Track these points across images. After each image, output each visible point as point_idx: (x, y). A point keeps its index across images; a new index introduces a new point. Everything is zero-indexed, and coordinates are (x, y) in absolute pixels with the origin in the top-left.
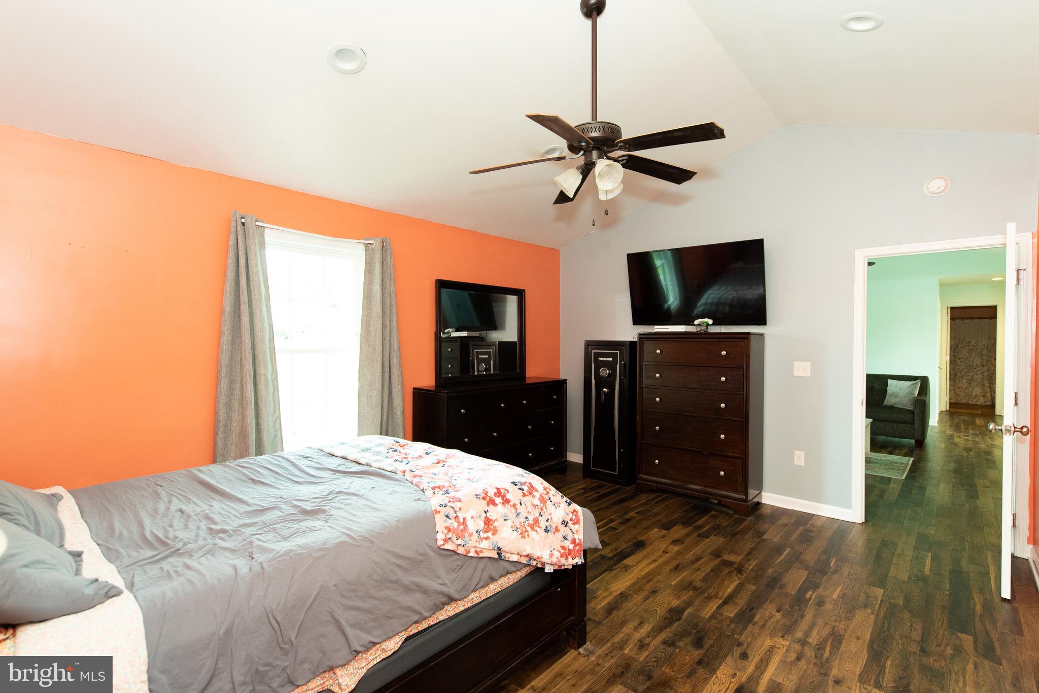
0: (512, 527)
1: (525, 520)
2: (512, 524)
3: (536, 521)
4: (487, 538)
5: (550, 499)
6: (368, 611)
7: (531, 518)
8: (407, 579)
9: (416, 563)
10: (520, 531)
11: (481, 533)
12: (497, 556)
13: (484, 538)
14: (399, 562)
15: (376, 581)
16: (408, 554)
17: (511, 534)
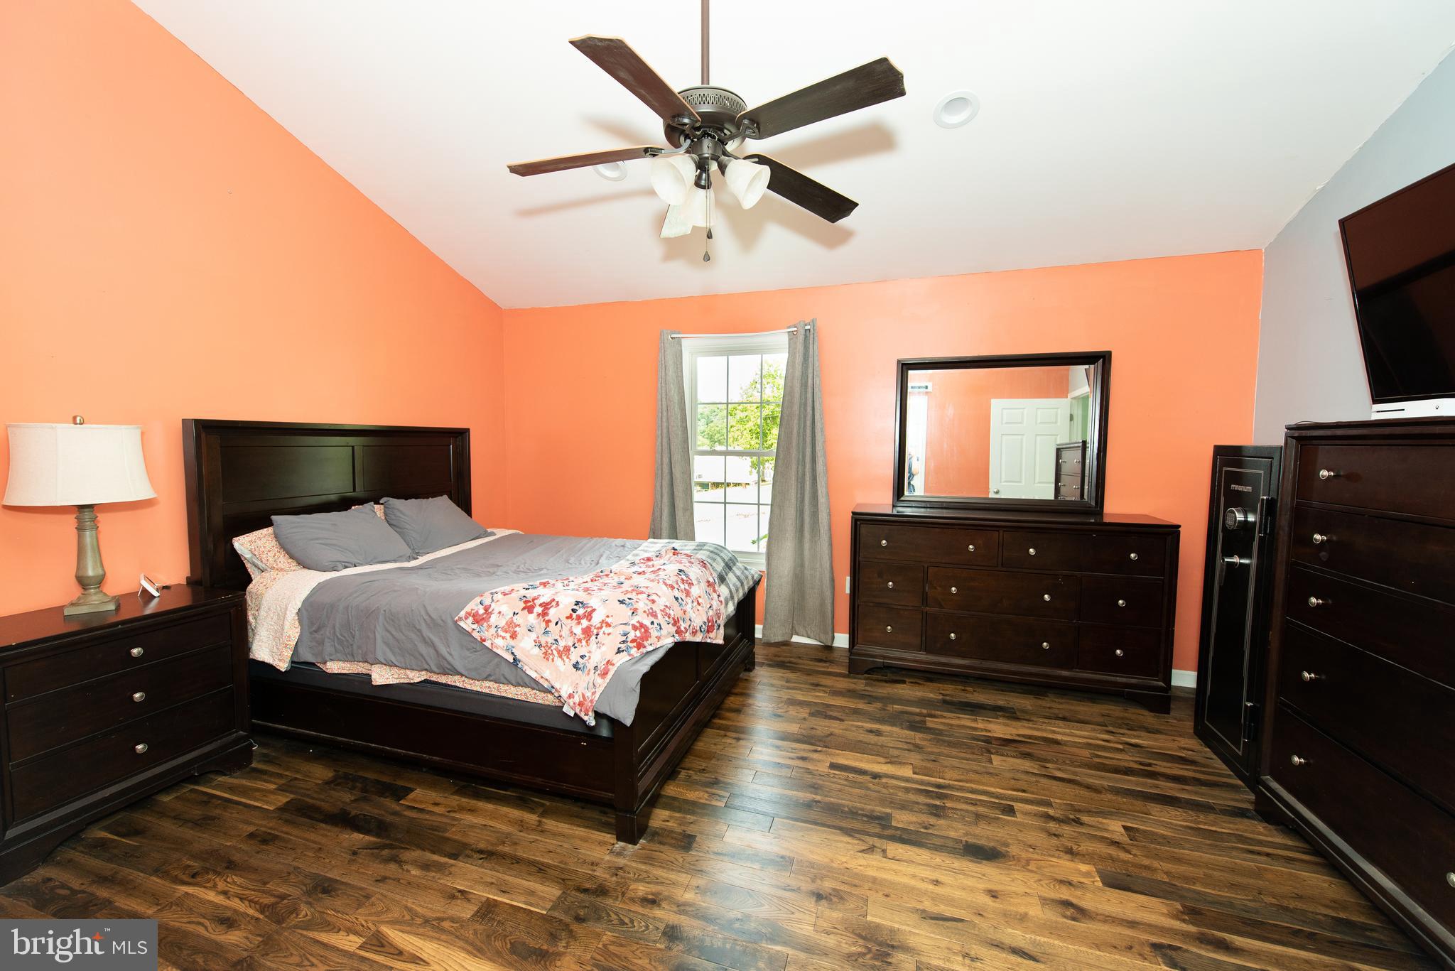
0: (535, 641)
1: (554, 642)
2: (535, 638)
3: (567, 649)
4: (504, 638)
5: (597, 635)
6: (397, 640)
7: (562, 643)
8: (427, 633)
9: (434, 624)
10: (543, 650)
11: (500, 629)
12: (512, 661)
13: (501, 636)
14: (426, 617)
15: (407, 623)
16: (434, 616)
17: (532, 648)
